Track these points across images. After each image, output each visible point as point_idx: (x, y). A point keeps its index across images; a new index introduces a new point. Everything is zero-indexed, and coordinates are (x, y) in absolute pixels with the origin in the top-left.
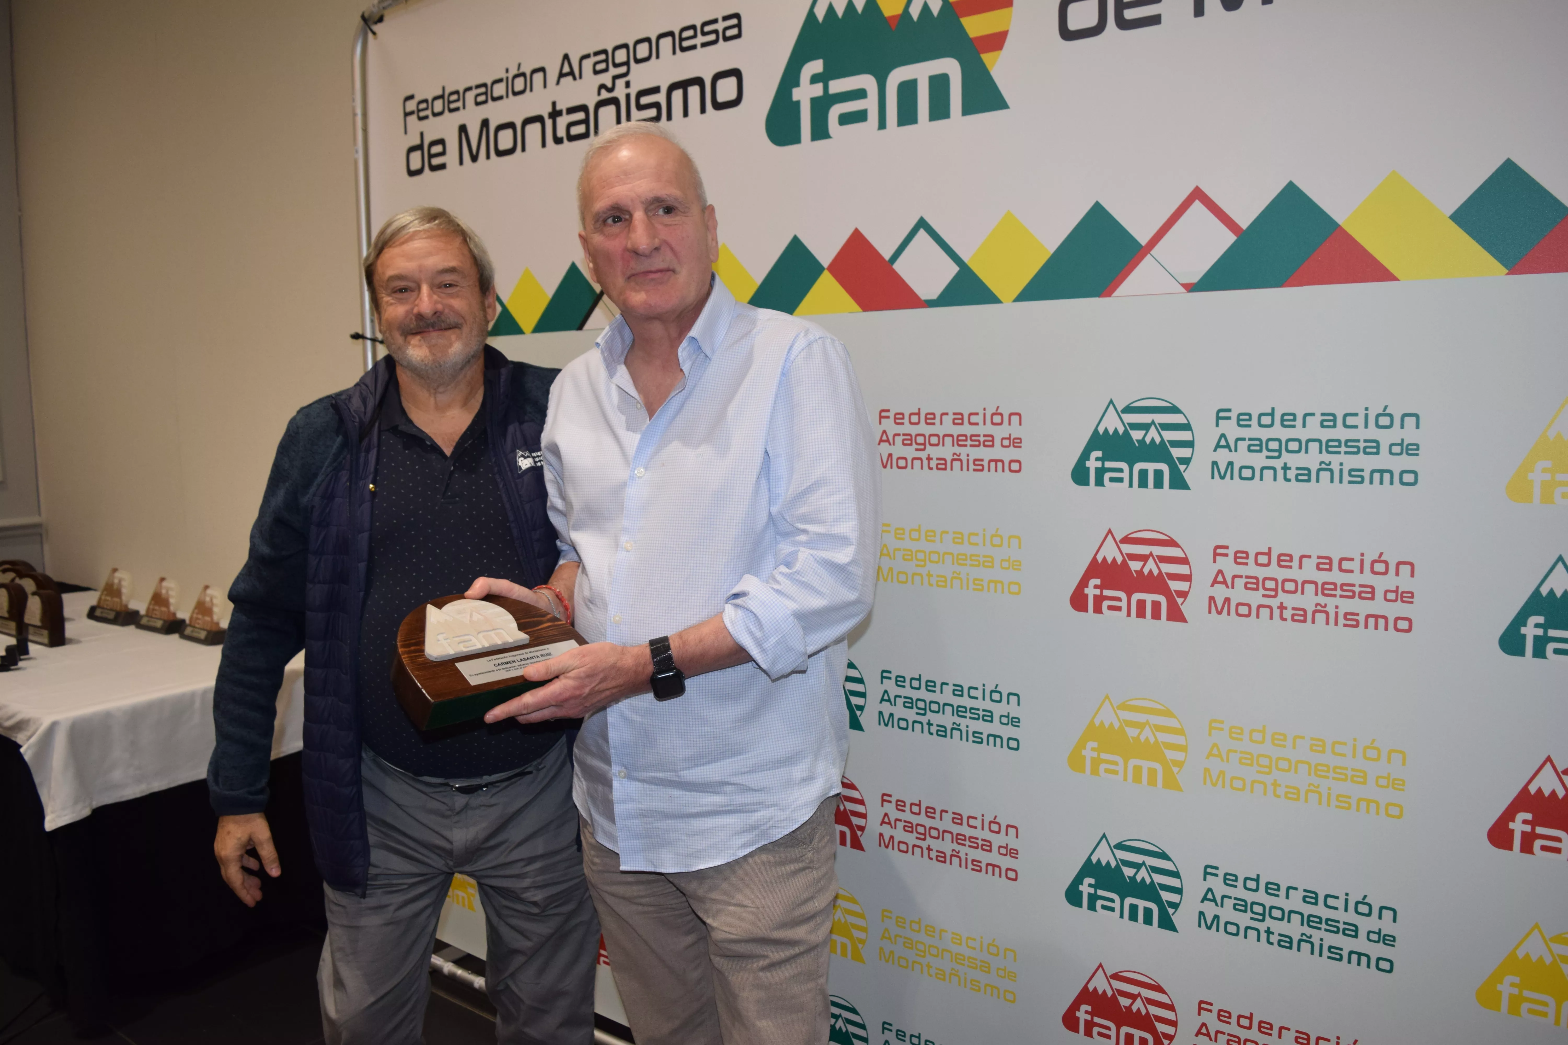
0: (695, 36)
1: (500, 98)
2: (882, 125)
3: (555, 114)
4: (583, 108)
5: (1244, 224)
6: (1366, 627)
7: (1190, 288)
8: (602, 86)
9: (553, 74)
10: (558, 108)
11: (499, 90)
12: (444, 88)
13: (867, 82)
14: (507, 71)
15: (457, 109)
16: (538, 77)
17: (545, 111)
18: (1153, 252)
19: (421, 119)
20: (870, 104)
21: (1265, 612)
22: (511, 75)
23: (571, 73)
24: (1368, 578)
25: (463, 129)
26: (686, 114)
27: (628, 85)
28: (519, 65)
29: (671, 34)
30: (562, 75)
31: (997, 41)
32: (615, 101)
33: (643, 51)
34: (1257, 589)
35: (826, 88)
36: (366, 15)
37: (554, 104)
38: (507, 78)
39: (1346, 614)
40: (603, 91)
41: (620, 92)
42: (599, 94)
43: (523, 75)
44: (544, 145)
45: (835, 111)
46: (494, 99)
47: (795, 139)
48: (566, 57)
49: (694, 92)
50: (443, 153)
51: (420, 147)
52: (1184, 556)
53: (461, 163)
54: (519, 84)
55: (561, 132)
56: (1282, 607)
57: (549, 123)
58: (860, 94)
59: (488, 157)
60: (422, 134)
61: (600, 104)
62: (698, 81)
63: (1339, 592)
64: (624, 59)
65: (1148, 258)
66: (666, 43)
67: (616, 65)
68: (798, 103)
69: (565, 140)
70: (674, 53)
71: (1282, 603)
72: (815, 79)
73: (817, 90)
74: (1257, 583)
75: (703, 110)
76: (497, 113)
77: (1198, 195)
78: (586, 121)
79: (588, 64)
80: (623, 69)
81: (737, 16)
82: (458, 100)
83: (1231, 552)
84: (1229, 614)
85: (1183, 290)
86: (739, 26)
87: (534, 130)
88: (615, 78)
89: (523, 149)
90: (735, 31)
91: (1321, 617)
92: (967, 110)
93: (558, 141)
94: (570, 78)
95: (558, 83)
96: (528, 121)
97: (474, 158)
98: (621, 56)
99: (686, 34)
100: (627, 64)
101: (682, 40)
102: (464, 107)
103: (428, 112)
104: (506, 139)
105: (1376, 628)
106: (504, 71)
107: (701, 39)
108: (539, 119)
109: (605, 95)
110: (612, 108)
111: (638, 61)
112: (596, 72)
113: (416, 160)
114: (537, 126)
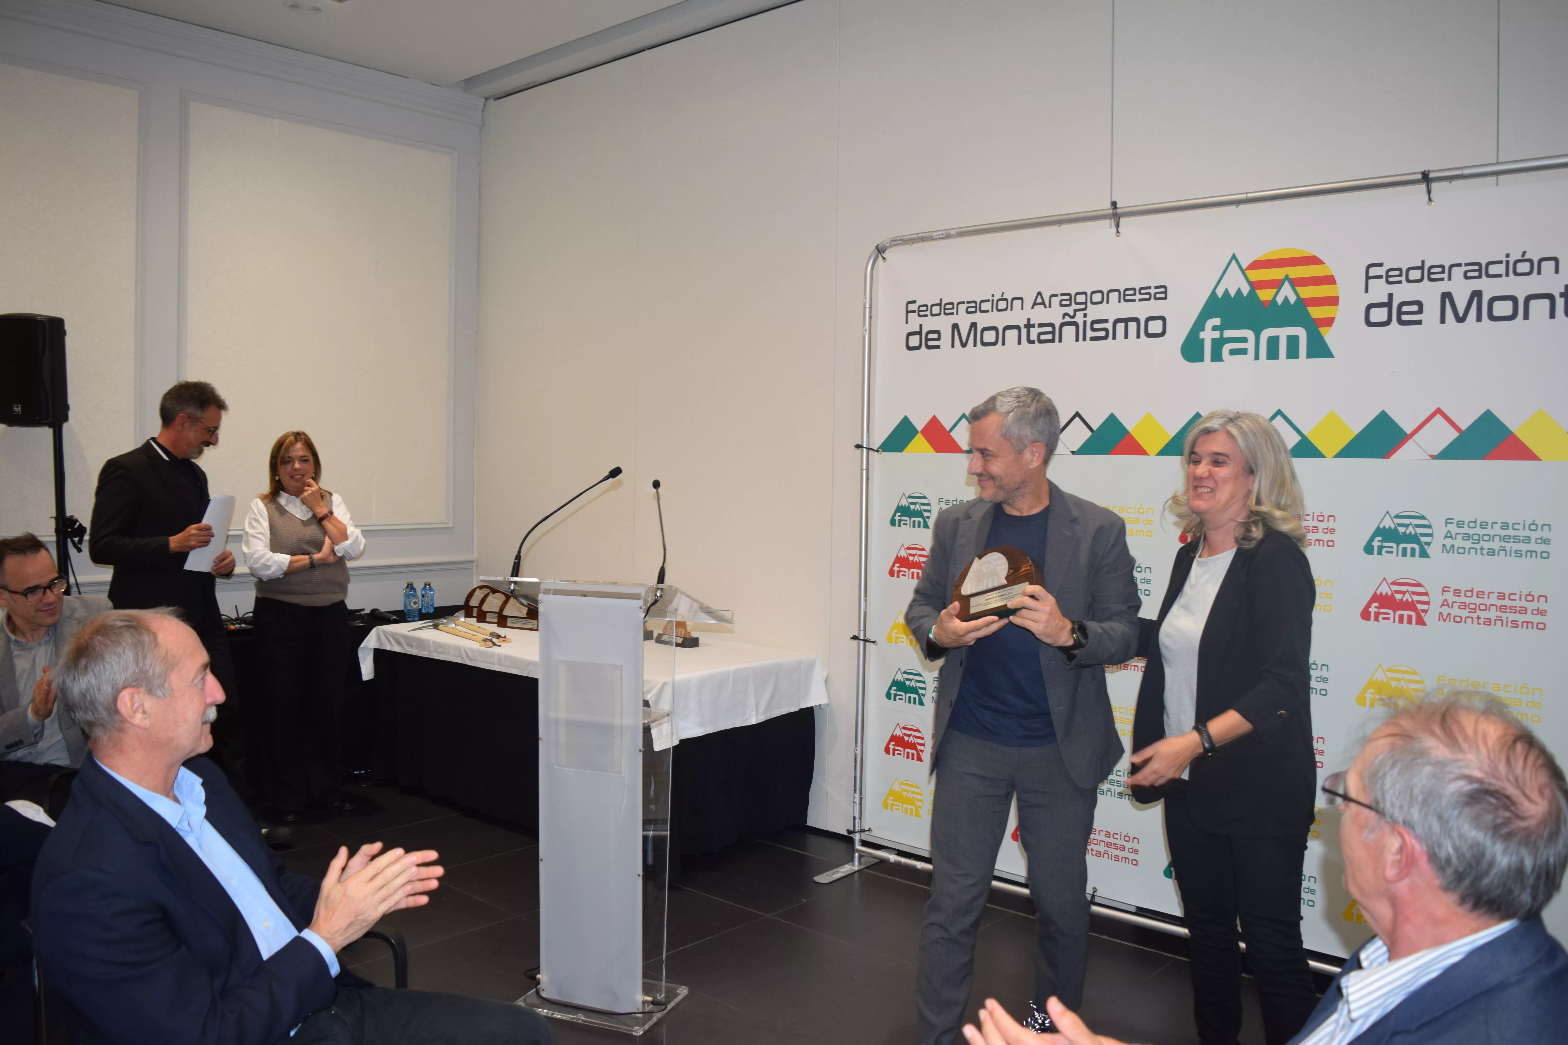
0: (1135, 294)
1: (987, 311)
2: (1257, 357)
3: (1029, 326)
4: (1052, 325)
5: (1463, 427)
6: (1522, 627)
7: (1433, 457)
8: (1065, 314)
9: (1029, 303)
10: (1032, 322)
11: (986, 306)
12: (941, 300)
13: (1249, 334)
14: (993, 296)
15: (952, 314)
16: (1017, 303)
17: (1022, 323)
18: (1414, 438)
19: (920, 316)
20: (1250, 345)
21: (1469, 620)
22: (995, 299)
23: (1043, 303)
24: (1523, 603)
25: (955, 326)
26: (1126, 337)
27: (1085, 316)
28: (1003, 293)
29: (1118, 291)
30: (1035, 304)
31: (1329, 322)
32: (1076, 324)
33: (1097, 297)
34: (1465, 609)
35: (1222, 334)
36: (879, 246)
37: (1029, 320)
38: (993, 300)
39: (1512, 621)
40: (1066, 317)
41: (1079, 318)
42: (1063, 318)
43: (1006, 300)
44: (1019, 343)
45: (1227, 348)
46: (981, 311)
47: (1200, 359)
48: (1039, 293)
49: (1132, 326)
50: (939, 339)
51: (919, 333)
52: (1426, 592)
53: (953, 346)
54: (1002, 305)
55: (1033, 337)
56: (1478, 618)
57: (1024, 331)
58: (1244, 340)
59: (975, 345)
60: (921, 326)
61: (1063, 325)
62: (1136, 320)
63: (1508, 610)
64: (1084, 301)
65: (1411, 440)
66: (1114, 296)
67: (1077, 303)
68: (1203, 340)
69: (1036, 342)
70: (1119, 301)
71: (1478, 616)
72: (1215, 328)
73: (1216, 334)
74: (1465, 606)
75: (1138, 336)
76: (983, 321)
77: (1439, 411)
78: (1053, 333)
79: (1056, 301)
80: (1083, 306)
81: (1164, 287)
82: (953, 308)
83: (1452, 590)
84: (1450, 621)
85: (1430, 458)
86: (1166, 292)
87: (1012, 335)
88: (1076, 311)
89: (1003, 344)
90: (1163, 295)
91: (1499, 623)
92: (1309, 356)
93: (1031, 342)
94: (1042, 306)
95: (1032, 308)
96: (1007, 328)
97: (964, 345)
98: (1081, 298)
99: (1128, 292)
100: (1085, 303)
101: (1125, 295)
102: (957, 314)
103: (928, 313)
104: (990, 336)
105: (1527, 628)
106: (991, 296)
107: (1138, 297)
108: (1017, 327)
109: (1067, 319)
110: (1072, 328)
111: (1093, 303)
112: (1062, 306)
113: (914, 341)
114: (1016, 331)
